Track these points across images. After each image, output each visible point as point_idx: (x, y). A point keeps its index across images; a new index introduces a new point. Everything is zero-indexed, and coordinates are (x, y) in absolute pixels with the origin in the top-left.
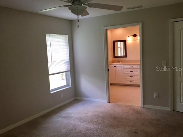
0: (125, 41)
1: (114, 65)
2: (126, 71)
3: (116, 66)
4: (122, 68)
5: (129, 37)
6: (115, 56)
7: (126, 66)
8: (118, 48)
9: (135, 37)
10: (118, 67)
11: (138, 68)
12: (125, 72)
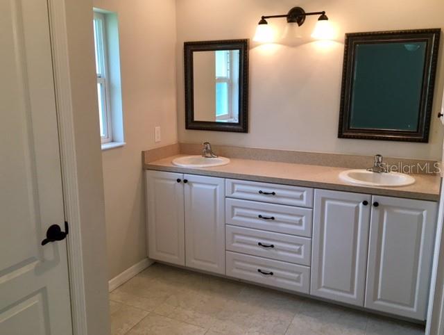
0: (242, 46)
1: (180, 176)
2: (236, 210)
3: (186, 177)
4: (215, 190)
5: (263, 22)
6: (191, 123)
7: (237, 187)
8: (212, 81)
9: (296, 24)
10: (195, 185)
11: (304, 203)
12: (233, 215)
